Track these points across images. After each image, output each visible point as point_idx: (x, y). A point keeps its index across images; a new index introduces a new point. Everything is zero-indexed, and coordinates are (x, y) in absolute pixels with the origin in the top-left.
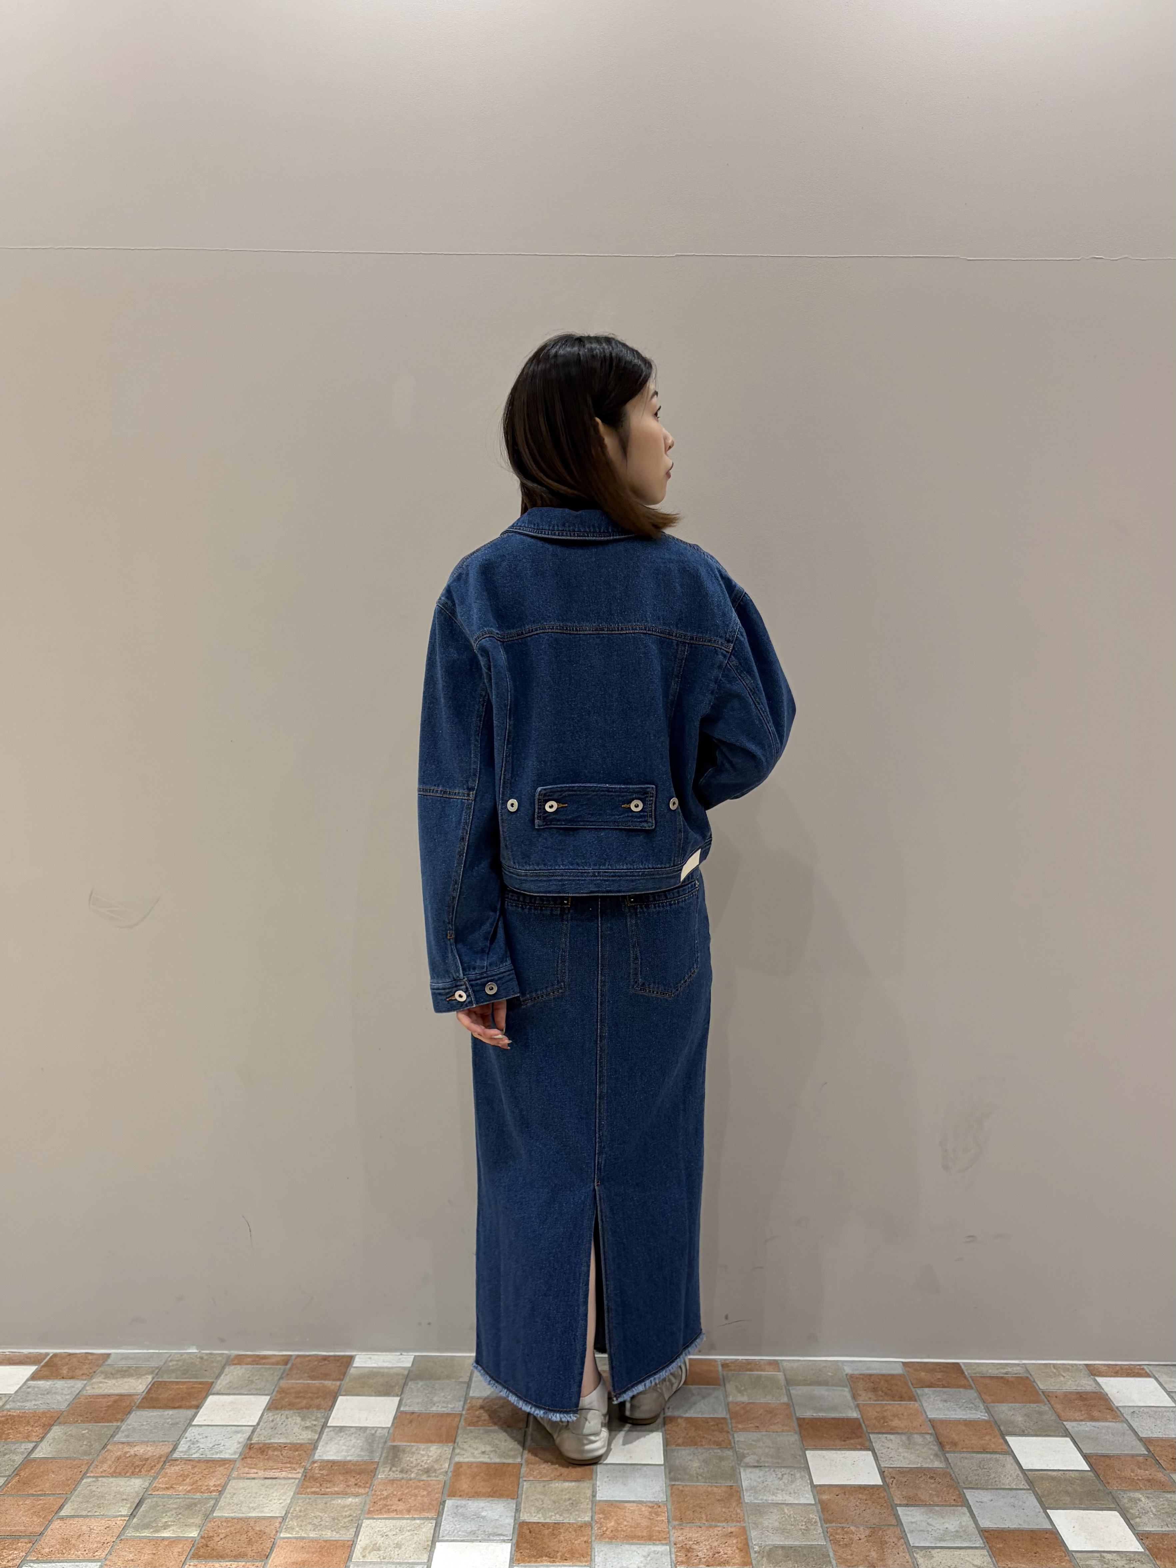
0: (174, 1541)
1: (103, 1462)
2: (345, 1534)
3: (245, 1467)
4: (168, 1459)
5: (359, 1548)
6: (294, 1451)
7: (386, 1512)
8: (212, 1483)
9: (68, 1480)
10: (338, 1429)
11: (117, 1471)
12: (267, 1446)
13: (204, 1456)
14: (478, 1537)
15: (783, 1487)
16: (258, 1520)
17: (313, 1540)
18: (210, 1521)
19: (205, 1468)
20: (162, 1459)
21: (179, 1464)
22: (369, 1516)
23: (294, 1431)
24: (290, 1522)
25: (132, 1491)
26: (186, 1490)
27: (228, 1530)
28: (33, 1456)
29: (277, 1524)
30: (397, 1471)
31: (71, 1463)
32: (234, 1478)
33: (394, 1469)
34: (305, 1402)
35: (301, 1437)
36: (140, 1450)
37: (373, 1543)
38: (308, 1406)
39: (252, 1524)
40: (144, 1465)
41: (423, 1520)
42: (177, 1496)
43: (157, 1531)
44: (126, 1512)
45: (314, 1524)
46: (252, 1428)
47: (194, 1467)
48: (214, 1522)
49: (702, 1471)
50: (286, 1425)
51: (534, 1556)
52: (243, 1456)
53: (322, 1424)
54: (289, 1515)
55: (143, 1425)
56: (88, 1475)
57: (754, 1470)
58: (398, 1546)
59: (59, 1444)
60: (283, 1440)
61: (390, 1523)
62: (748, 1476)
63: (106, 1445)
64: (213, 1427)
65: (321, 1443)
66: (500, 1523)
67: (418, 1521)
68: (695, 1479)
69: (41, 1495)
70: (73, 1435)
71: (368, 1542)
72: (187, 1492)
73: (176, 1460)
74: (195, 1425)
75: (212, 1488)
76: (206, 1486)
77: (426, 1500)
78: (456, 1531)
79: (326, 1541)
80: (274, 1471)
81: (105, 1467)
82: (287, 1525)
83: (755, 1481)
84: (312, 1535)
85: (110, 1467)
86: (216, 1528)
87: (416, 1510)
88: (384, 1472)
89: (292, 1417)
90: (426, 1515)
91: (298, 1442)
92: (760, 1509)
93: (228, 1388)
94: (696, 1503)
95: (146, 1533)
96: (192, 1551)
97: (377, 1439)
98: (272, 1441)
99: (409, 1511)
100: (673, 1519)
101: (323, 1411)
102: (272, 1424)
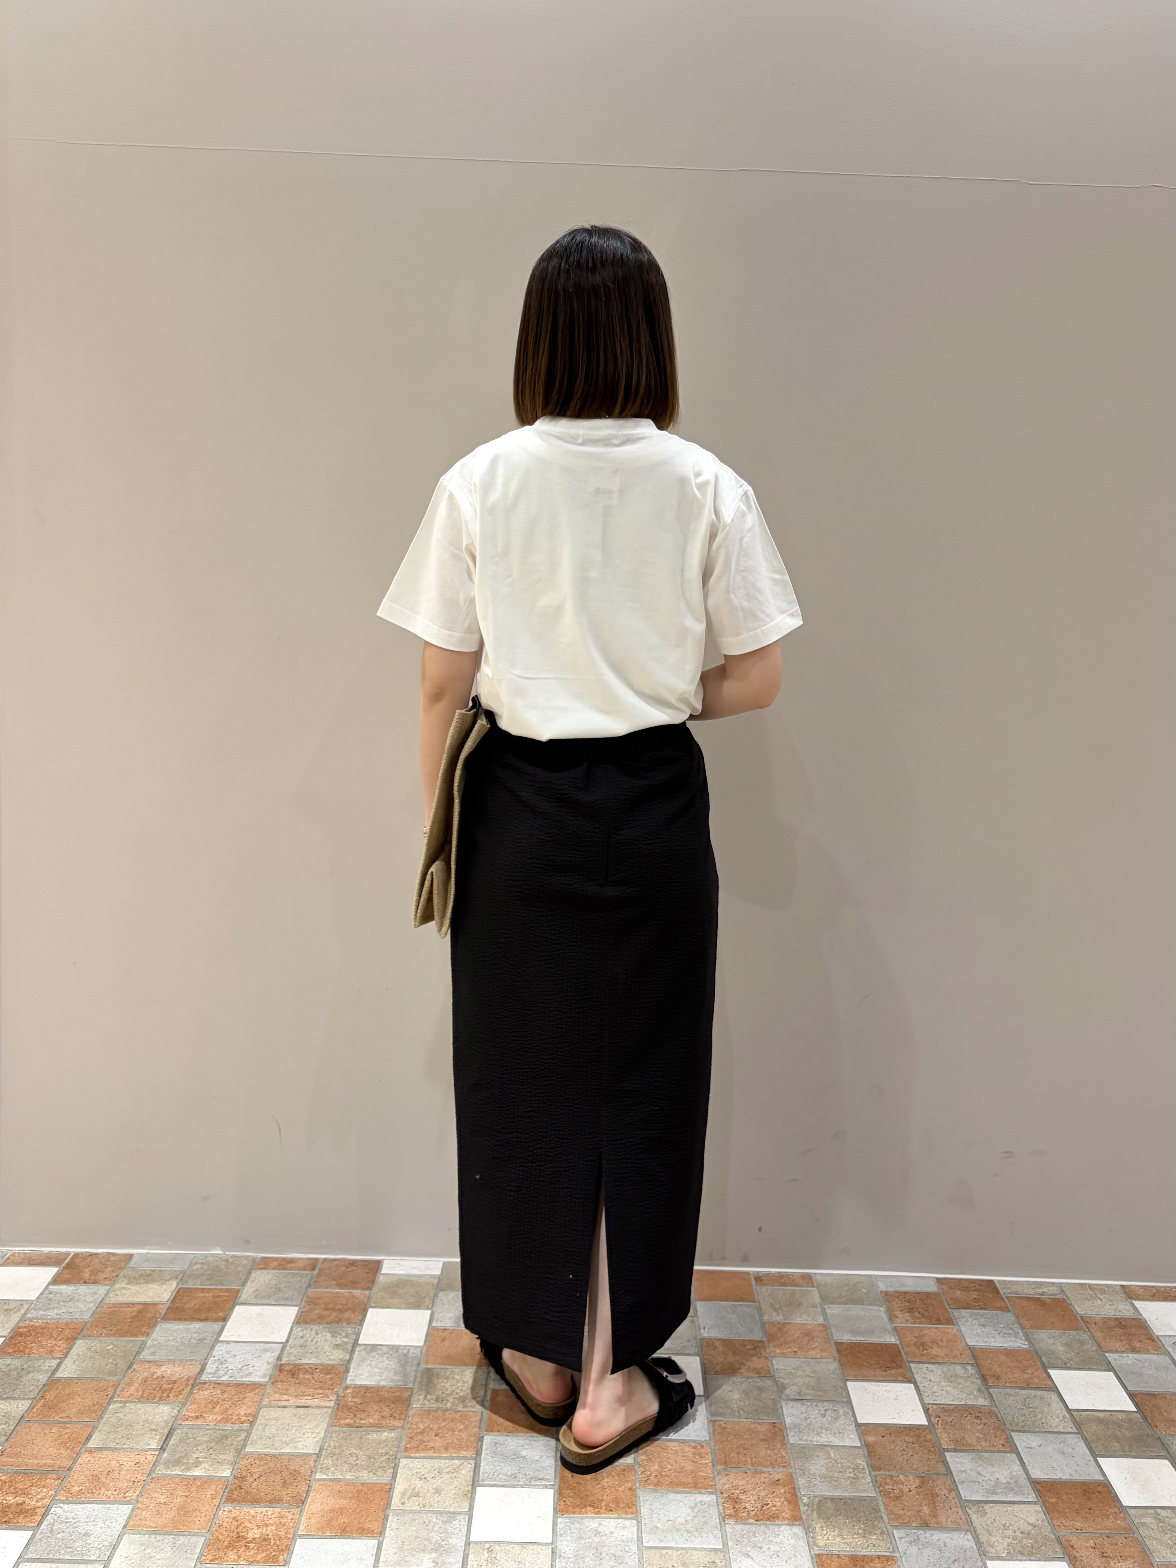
0: (206, 1482)
1: (129, 1384)
2: (382, 1476)
3: (276, 1393)
4: (196, 1382)
5: (397, 1492)
6: (325, 1374)
7: (423, 1450)
8: (242, 1413)
9: (94, 1405)
10: (369, 1347)
11: (145, 1395)
12: (298, 1367)
13: (233, 1379)
14: (519, 1481)
15: (827, 1426)
16: (292, 1457)
17: (349, 1483)
18: (243, 1458)
19: (234, 1393)
20: (190, 1382)
21: (207, 1389)
22: (407, 1454)
23: (325, 1350)
24: (325, 1461)
25: (160, 1420)
26: (216, 1419)
27: (261, 1468)
28: (58, 1375)
29: (312, 1462)
30: (432, 1399)
31: (97, 1385)
32: (265, 1406)
33: (429, 1397)
34: (334, 1314)
35: (332, 1357)
36: (167, 1370)
37: (412, 1487)
38: (337, 1319)
39: (286, 1462)
40: (172, 1388)
41: (462, 1459)
42: (207, 1427)
43: (188, 1469)
44: (156, 1445)
45: (350, 1463)
46: (281, 1345)
47: (223, 1392)
48: (247, 1459)
49: (743, 1404)
50: (317, 1342)
51: (578, 1506)
52: (273, 1380)
53: (353, 1341)
54: (324, 1453)
55: (169, 1340)
56: (115, 1399)
57: (796, 1404)
58: (438, 1491)
59: (83, 1362)
60: (313, 1361)
61: (428, 1463)
62: (790, 1411)
63: (132, 1363)
64: (242, 1344)
65: (353, 1365)
66: (542, 1464)
67: (456, 1461)
68: (737, 1414)
69: (66, 1423)
70: (98, 1350)
71: (406, 1486)
72: (218, 1422)
73: (204, 1383)
74: (222, 1341)
75: (243, 1418)
76: (237, 1415)
77: (464, 1435)
78: (496, 1474)
79: (363, 1484)
80: (306, 1397)
81: (132, 1390)
82: (322, 1465)
83: (798, 1417)
84: (349, 1476)
85: (137, 1390)
86: (249, 1467)
87: (454, 1448)
88: (418, 1400)
89: (321, 1333)
90: (465, 1454)
91: (329, 1362)
92: (806, 1452)
93: (256, 1297)
94: (739, 1443)
95: (177, 1471)
96: (226, 1494)
97: (410, 1360)
98: (303, 1361)
99: (447, 1449)
100: (717, 1463)
101: (354, 1326)
102: (302, 1341)
